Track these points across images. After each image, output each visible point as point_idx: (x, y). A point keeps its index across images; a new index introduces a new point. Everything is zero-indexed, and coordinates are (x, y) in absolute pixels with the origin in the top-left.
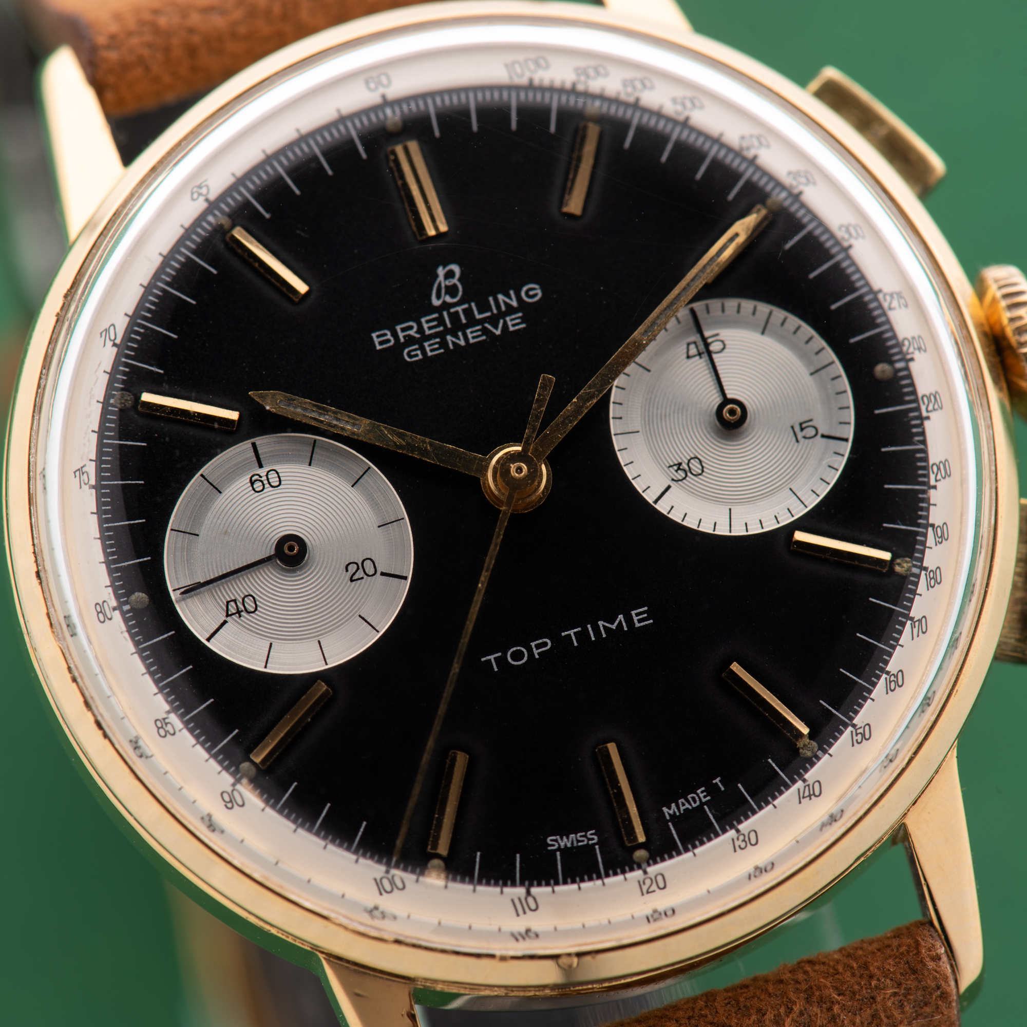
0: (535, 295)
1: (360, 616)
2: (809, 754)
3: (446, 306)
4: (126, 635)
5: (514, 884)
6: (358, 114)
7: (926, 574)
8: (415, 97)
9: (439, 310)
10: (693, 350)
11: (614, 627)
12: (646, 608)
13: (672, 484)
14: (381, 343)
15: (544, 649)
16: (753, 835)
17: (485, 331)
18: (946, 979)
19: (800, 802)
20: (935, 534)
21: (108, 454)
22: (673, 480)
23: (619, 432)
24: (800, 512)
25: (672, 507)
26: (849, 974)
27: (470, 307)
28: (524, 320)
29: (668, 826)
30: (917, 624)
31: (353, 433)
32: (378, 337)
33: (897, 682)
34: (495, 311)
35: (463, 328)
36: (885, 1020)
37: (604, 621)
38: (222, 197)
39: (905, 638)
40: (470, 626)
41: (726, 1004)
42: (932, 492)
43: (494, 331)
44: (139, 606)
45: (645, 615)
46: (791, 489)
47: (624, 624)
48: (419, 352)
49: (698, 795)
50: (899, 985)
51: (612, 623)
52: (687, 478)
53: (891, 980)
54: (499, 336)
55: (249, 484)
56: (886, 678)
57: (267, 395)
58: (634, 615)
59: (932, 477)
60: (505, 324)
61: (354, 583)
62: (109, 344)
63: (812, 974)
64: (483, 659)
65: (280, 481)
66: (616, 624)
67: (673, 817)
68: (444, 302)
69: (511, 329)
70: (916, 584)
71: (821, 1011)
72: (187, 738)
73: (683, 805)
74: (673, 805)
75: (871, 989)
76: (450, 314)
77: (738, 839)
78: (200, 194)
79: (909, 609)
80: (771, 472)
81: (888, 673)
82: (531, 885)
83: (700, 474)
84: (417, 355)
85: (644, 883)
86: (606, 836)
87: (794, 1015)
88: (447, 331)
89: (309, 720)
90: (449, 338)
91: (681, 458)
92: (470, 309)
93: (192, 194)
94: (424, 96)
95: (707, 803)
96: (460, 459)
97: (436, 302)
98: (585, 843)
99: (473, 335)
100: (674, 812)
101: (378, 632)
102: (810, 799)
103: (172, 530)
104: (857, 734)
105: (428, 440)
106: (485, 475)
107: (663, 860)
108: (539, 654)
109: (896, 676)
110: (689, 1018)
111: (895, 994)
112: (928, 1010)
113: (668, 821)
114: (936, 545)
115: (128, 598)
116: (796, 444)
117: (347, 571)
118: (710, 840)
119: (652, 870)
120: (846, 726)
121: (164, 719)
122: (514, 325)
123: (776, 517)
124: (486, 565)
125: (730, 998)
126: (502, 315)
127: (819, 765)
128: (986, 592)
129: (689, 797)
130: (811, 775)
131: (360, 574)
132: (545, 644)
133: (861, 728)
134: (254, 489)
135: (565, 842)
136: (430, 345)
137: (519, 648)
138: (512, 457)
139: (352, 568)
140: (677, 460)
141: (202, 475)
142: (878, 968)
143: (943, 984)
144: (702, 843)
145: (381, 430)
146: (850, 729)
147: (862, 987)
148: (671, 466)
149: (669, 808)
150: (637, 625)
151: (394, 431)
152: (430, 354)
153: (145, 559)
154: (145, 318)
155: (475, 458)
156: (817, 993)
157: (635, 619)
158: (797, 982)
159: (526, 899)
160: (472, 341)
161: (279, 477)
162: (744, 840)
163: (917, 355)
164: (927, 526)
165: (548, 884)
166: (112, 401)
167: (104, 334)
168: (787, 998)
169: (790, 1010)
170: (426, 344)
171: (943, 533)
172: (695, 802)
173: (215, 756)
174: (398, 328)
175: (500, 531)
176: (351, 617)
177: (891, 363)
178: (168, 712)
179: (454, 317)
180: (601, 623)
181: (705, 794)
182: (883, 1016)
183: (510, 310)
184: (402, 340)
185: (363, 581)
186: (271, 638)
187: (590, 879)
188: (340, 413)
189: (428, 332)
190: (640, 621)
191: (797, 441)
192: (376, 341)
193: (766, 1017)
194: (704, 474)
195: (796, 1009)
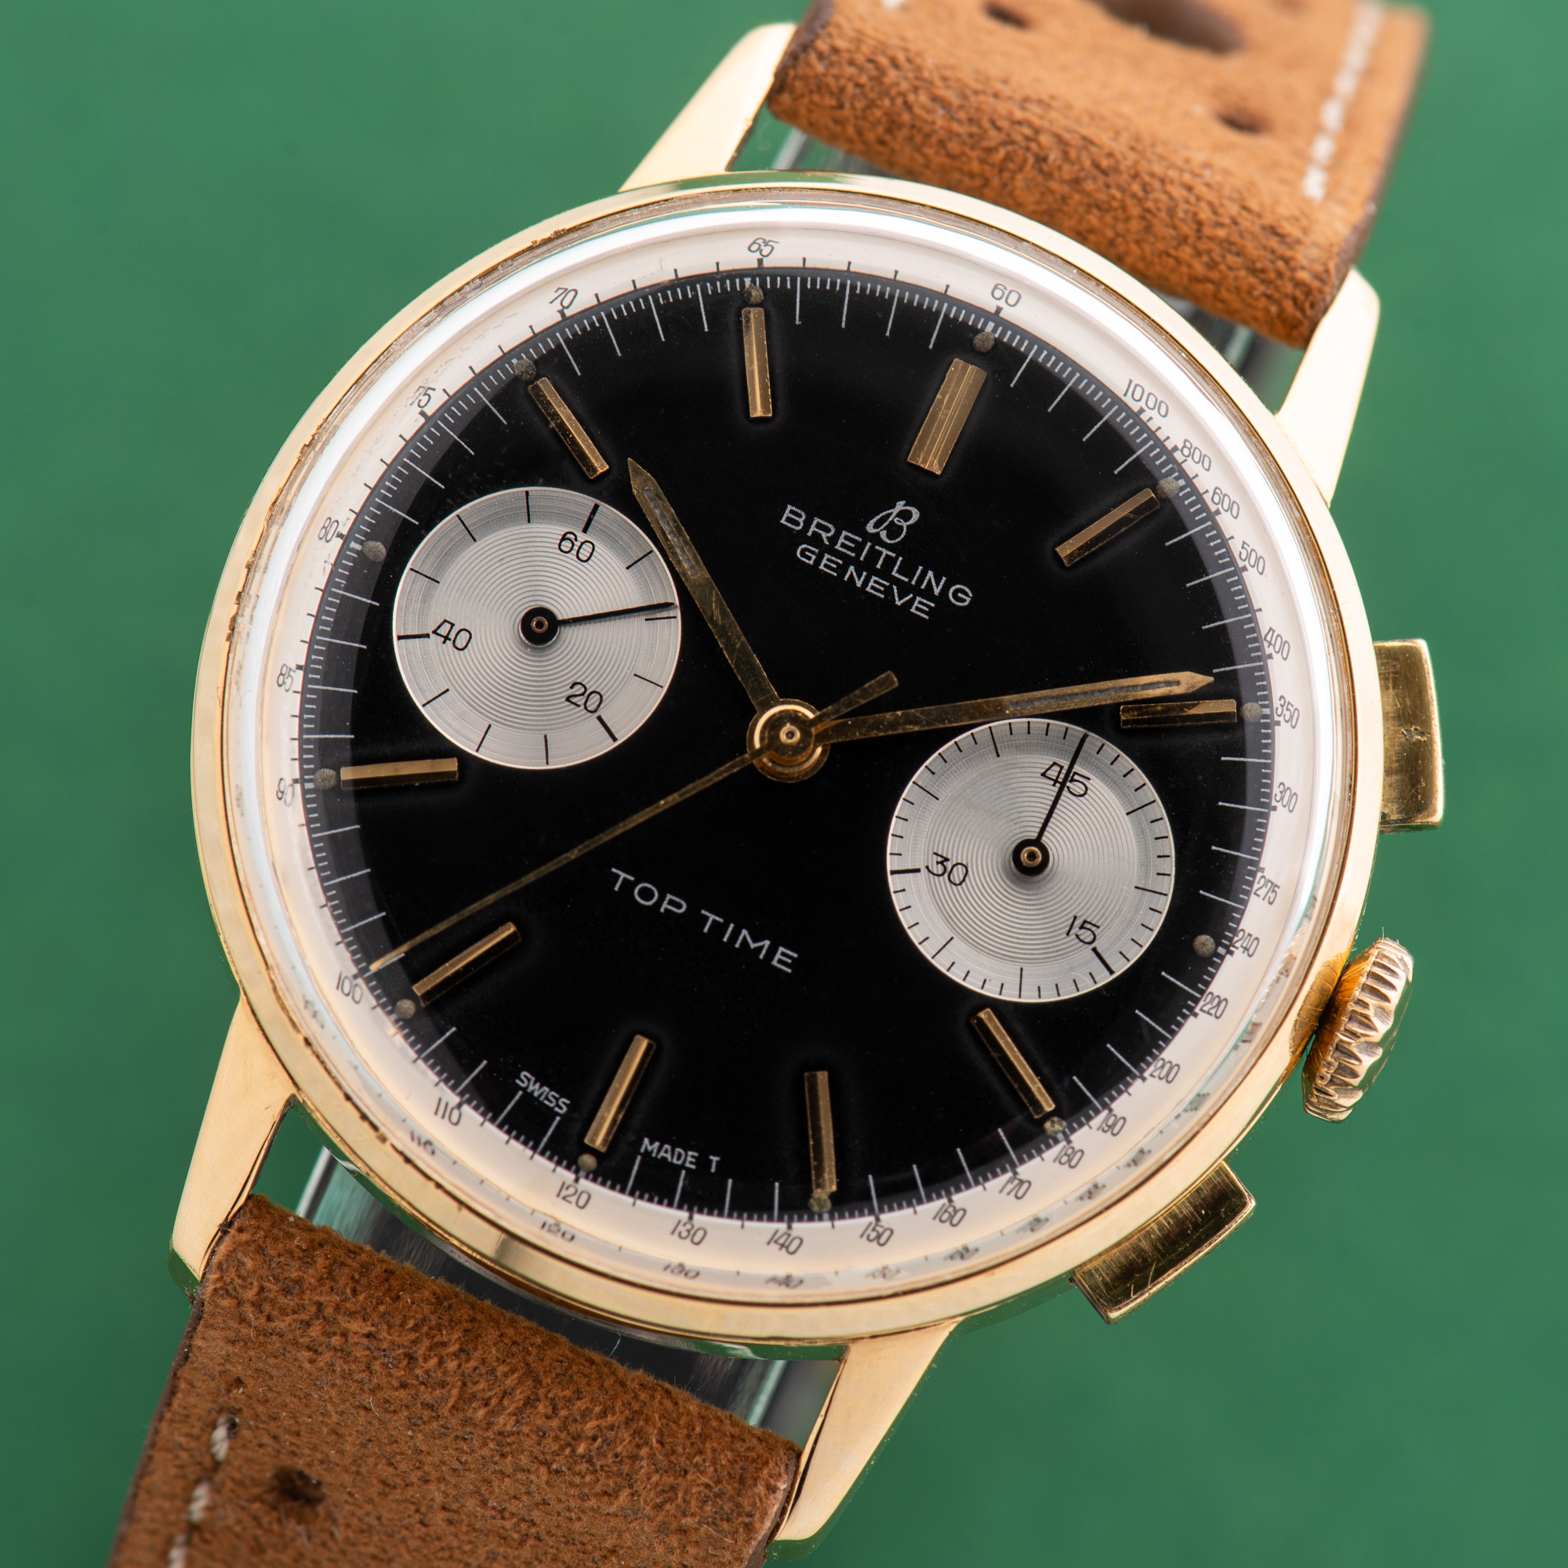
0: (963, 601)
1: (545, 736)
2: (816, 1208)
3: (876, 539)
4: (329, 568)
5: (453, 1088)
6: (961, 304)
7: (1064, 1147)
8: (1025, 334)
9: (867, 536)
10: (1053, 773)
11: (753, 946)
12: (795, 955)
13: (924, 870)
14: (789, 520)
15: (674, 909)
16: (700, 1234)
17: (888, 591)
18: (764, 1514)
19: (769, 1243)
20: (1107, 1119)
21: (468, 402)
22: (927, 867)
23: (920, 784)
24: (1010, 996)
25: (904, 890)
26: (685, 1432)
27: (897, 558)
28: (931, 612)
29: (635, 1158)
30: (1016, 1182)
31: (685, 574)
32: (792, 512)
33: (952, 1218)
34: (913, 582)
35: (873, 571)
36: (680, 1500)
37: (750, 934)
38: (775, 272)
39: (995, 1184)
40: (620, 829)
41: (558, 1361)
42: (1139, 1081)
43: (897, 599)
44: (371, 556)
45: (789, 961)
46: (1022, 969)
47: (764, 952)
48: (814, 557)
49: (686, 1155)
50: (718, 1482)
51: (755, 941)
52: (941, 878)
53: (716, 1471)
54: (897, 606)
55: (560, 537)
56: (944, 1205)
57: (641, 474)
58: (779, 952)
59: (1152, 1068)
60: (911, 602)
61: (568, 703)
62: (557, 306)
63: (656, 1403)
64: (614, 870)
65: (589, 558)
66: (757, 945)
67: (647, 1153)
68: (878, 534)
69: (913, 610)
70: (1049, 1147)
71: (630, 1441)
72: (293, 704)
73: (666, 1152)
74: (657, 1144)
75: (691, 1462)
76: (872, 548)
77: (685, 1225)
78: (760, 250)
79: (1022, 1162)
80: (1019, 939)
81: (950, 1201)
82: (469, 1102)
83: (955, 884)
84: (809, 558)
85: (567, 1188)
86: (575, 1116)
87: (603, 1423)
88: (855, 561)
89: (417, 784)
90: (852, 568)
91: (952, 855)
92: (894, 561)
93: (754, 243)
94: (1034, 340)
95: (688, 1170)
96: (756, 680)
97: (870, 528)
98: (552, 1105)
99: (874, 585)
100: (652, 1151)
101: (547, 763)
102: (781, 1249)
103: (458, 516)
104: (874, 1230)
105: (743, 638)
106: (763, 713)
107: (603, 1184)
108: (666, 909)
109: (956, 1211)
110: (515, 1343)
111: (707, 1486)
112: (725, 1526)
113: (639, 1153)
114: (1098, 1129)
115: (367, 540)
116: (1065, 935)
117: (572, 687)
118: (660, 1203)
119: (585, 1184)
120: (871, 1212)
121: (290, 669)
122: (917, 609)
123: (985, 981)
124: (684, 790)
125: (567, 1358)
126: (917, 590)
127: (816, 1225)
128: (1100, 1213)
129: (678, 1150)
130: (800, 1228)
131: (580, 700)
132: (679, 906)
133: (882, 1227)
134: (560, 545)
135: (535, 1088)
136: (828, 560)
137: (653, 888)
138: (795, 718)
139: (578, 690)
140: (947, 853)
141: (527, 493)
142: (714, 1450)
143: (757, 1516)
144: (651, 1200)
145: (711, 594)
146: (872, 1219)
147: (684, 1454)
148: (936, 854)
149: (651, 1143)
150: (775, 963)
151: (721, 604)
152: (822, 567)
153: (413, 521)
154: (609, 316)
155: (769, 691)
156: (641, 1423)
157: (778, 956)
158: (636, 1397)
159: (453, 1109)
160: (868, 589)
161: (591, 554)
162: (689, 1231)
163: (1238, 953)
164: (1105, 1106)
165: (484, 1114)
166: (514, 361)
167: (560, 291)
168: (613, 1403)
169: (604, 1414)
170: (827, 556)
171: (1114, 1124)
172: (679, 1159)
173: (302, 741)
174: (816, 520)
175: (725, 771)
176: (536, 730)
177: (1218, 944)
178: (299, 667)
179: (874, 555)
180: (744, 932)
181: (693, 1160)
182: (680, 1495)
183: (928, 593)
184: (810, 534)
185: (578, 709)
186: (453, 685)
187: (525, 1143)
188: (690, 547)
189: (838, 547)
190: (780, 961)
191: (1068, 934)
192: (787, 514)
193: (579, 1403)
194: (959, 887)
195: (610, 1419)
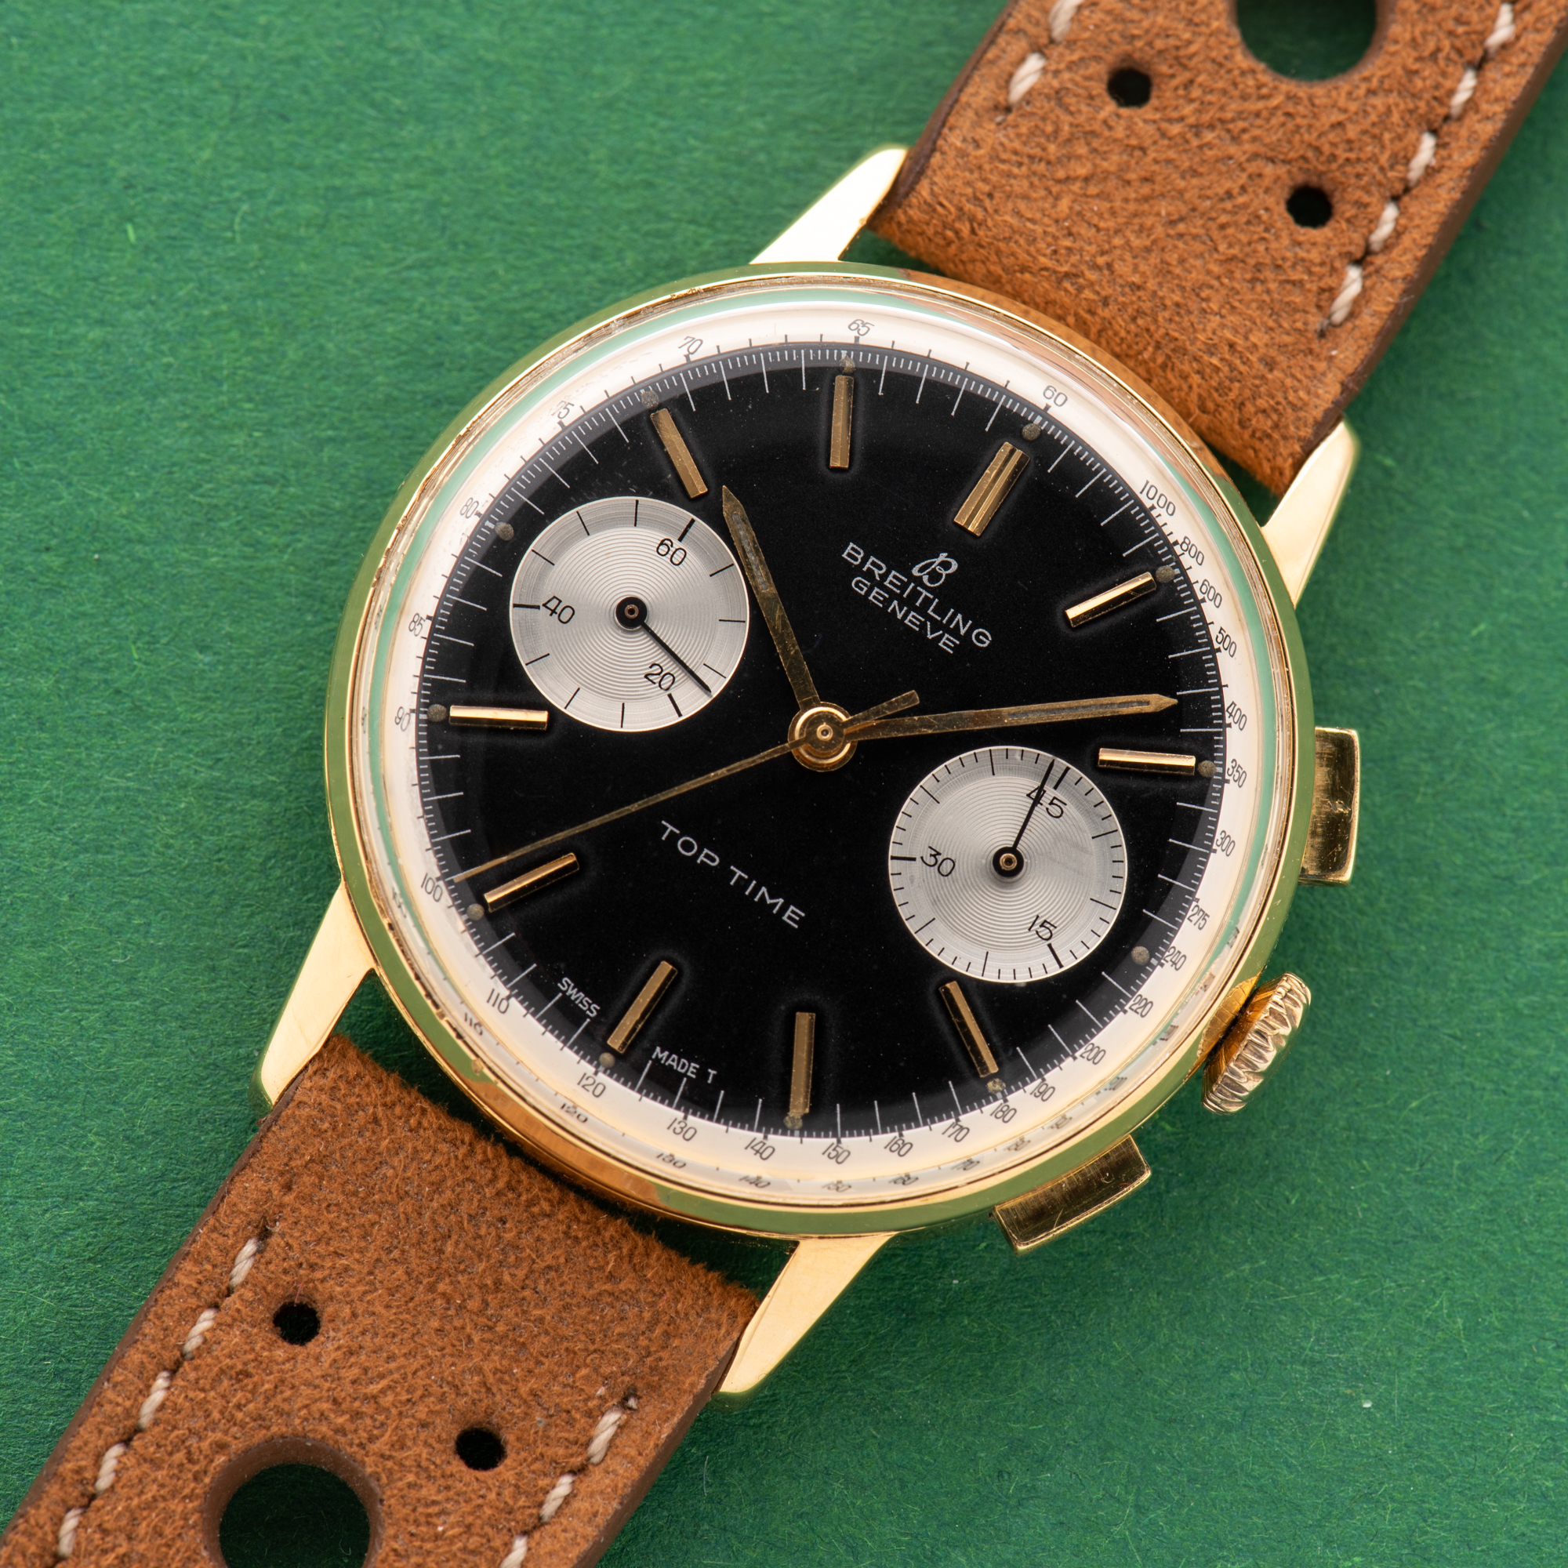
0: (984, 643)
1: (623, 705)
2: (789, 1125)
3: (919, 581)
4: (465, 539)
5: (505, 983)
6: (1017, 398)
7: (1001, 1104)
8: (1066, 430)
9: (912, 578)
11: (769, 901)
12: (803, 914)
13: (919, 860)
14: (849, 555)
15: (708, 862)
16: (691, 1132)
17: (923, 626)
19: (746, 1148)
20: (1039, 1087)
21: (599, 420)
22: (922, 858)
23: (926, 788)
24: (975, 973)
25: (900, 874)
28: (956, 648)
29: (647, 1062)
30: (957, 1127)
31: (757, 588)
32: (853, 549)
33: (900, 1149)
34: (945, 621)
35: (912, 607)
37: (768, 891)
38: (868, 349)
39: (940, 1126)
40: (675, 792)
42: (1070, 1060)
43: (929, 633)
44: (501, 535)
45: (797, 918)
46: (987, 953)
47: (777, 908)
48: (865, 589)
49: (689, 1066)
51: (771, 897)
52: (932, 868)
54: (928, 639)
55: (659, 542)
56: (895, 1137)
57: (732, 500)
58: (790, 909)
59: (1082, 1050)
60: (941, 637)
61: (646, 680)
62: (684, 352)
64: (664, 823)
65: (680, 563)
66: (772, 901)
67: (658, 1060)
68: (920, 578)
69: (941, 644)
70: (989, 1102)
72: (419, 647)
73: (673, 1061)
74: (666, 1053)
76: (914, 588)
77: (680, 1123)
78: (858, 330)
79: (965, 1112)
81: (901, 1135)
82: (517, 996)
83: (943, 875)
84: (862, 589)
85: (587, 1079)
86: (603, 1020)
88: (899, 597)
89: (512, 728)
90: (895, 602)
91: (944, 851)
92: (932, 601)
93: (854, 324)
94: (1073, 436)
95: (689, 1078)
96: (803, 684)
97: (915, 572)
98: (584, 1008)
99: (912, 619)
100: (661, 1059)
101: (622, 726)
102: (756, 1154)
103: (578, 512)
104: (835, 1149)
105: (797, 647)
106: (805, 710)
107: (617, 1080)
108: (702, 861)
109: (904, 1144)
113: (651, 1059)
114: (1031, 1094)
115: (498, 519)
116: (1027, 930)
117: (651, 667)
118: (662, 1102)
119: (602, 1078)
120: (835, 1135)
121: (421, 618)
122: (945, 644)
123: (956, 958)
124: (731, 765)
126: (946, 629)
127: (787, 1139)
129: (683, 1060)
130: (774, 1139)
131: (656, 679)
132: (713, 860)
133: (841, 1148)
134: (658, 548)
135: (573, 993)
136: (877, 593)
137: (694, 842)
138: (830, 719)
139: (656, 670)
140: (940, 849)
141: (637, 501)
144: (655, 1099)
145: (776, 608)
146: (834, 1140)
148: (931, 848)
149: (662, 1052)
150: (785, 918)
151: (783, 617)
152: (871, 598)
153: (540, 511)
154: (726, 366)
155: (813, 694)
157: (789, 913)
159: (502, 1000)
160: (907, 622)
161: (683, 560)
162: (682, 1129)
163: (1168, 965)
164: (1040, 1076)
165: (527, 1008)
166: (642, 391)
167: (688, 341)
170: (876, 589)
171: (1045, 1092)
172: (683, 1068)
173: (423, 680)
174: (872, 559)
175: (767, 755)
176: (616, 698)
177: (1152, 955)
178: (429, 618)
179: (915, 594)
180: (764, 889)
181: (695, 1071)
183: (955, 632)
184: (865, 569)
185: (653, 686)
186: (553, 651)
187: (558, 1037)
188: (765, 567)
189: (886, 583)
190: (790, 918)
191: (1030, 929)
192: (848, 550)
194: (946, 878)
